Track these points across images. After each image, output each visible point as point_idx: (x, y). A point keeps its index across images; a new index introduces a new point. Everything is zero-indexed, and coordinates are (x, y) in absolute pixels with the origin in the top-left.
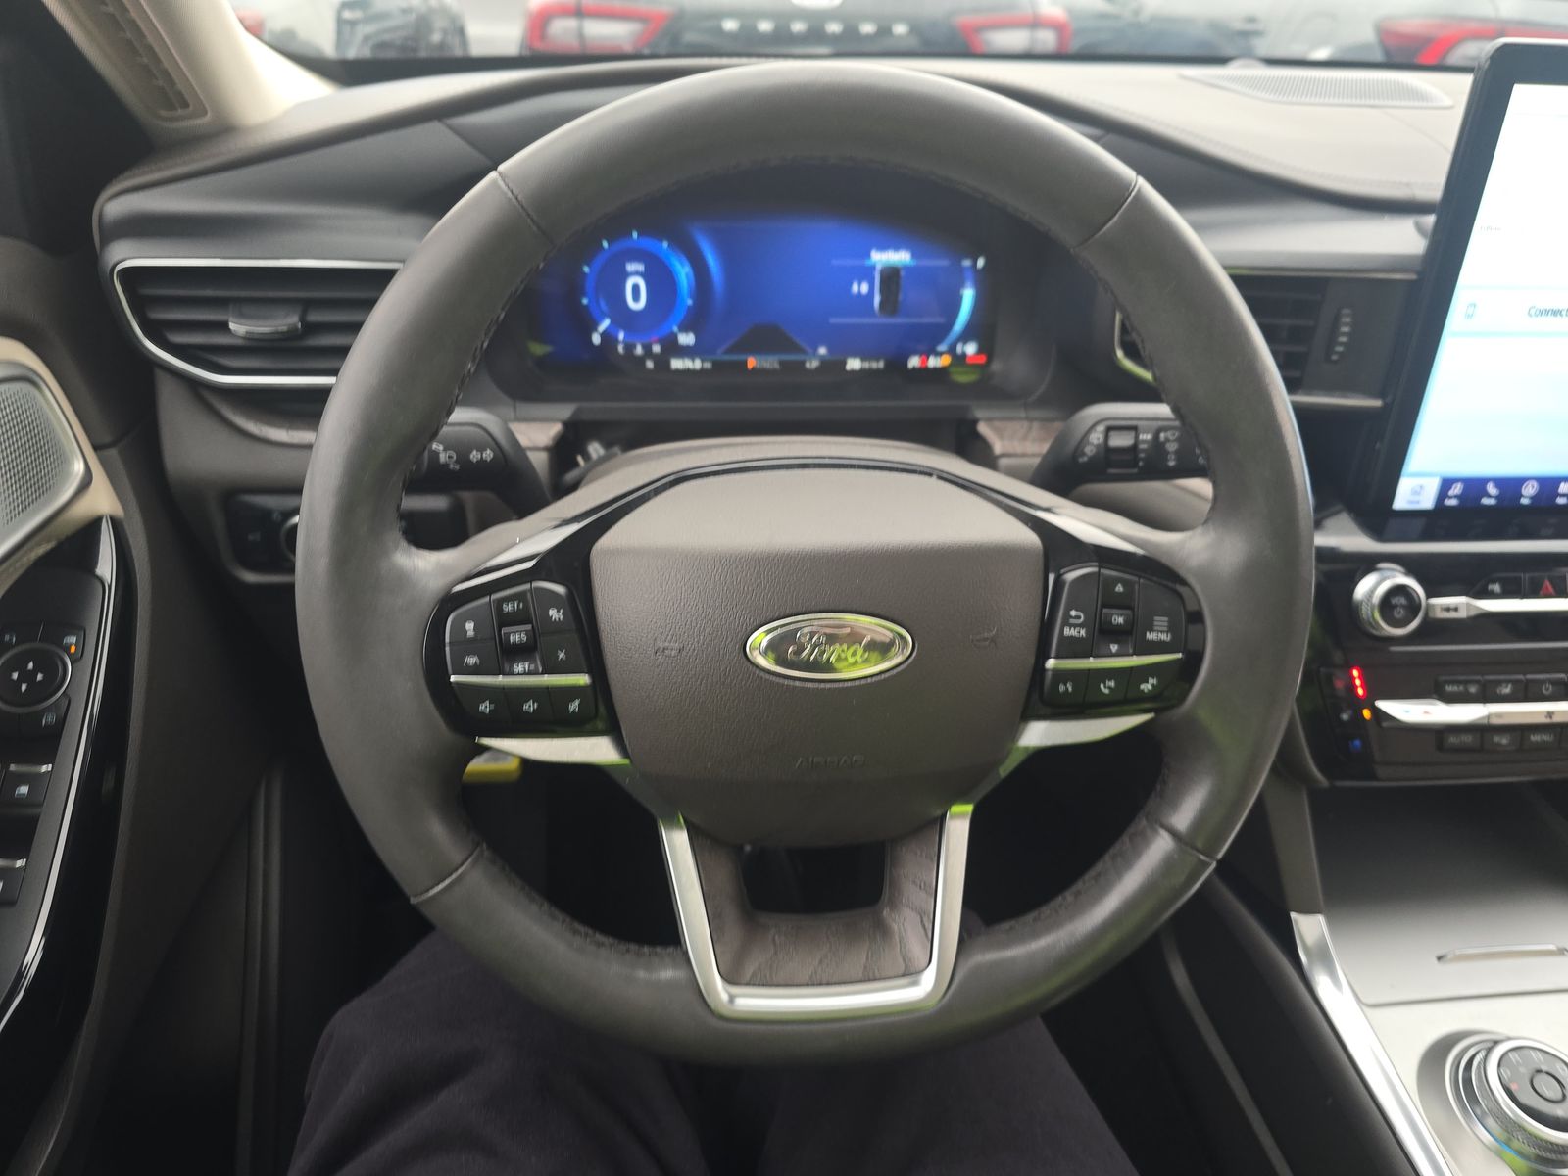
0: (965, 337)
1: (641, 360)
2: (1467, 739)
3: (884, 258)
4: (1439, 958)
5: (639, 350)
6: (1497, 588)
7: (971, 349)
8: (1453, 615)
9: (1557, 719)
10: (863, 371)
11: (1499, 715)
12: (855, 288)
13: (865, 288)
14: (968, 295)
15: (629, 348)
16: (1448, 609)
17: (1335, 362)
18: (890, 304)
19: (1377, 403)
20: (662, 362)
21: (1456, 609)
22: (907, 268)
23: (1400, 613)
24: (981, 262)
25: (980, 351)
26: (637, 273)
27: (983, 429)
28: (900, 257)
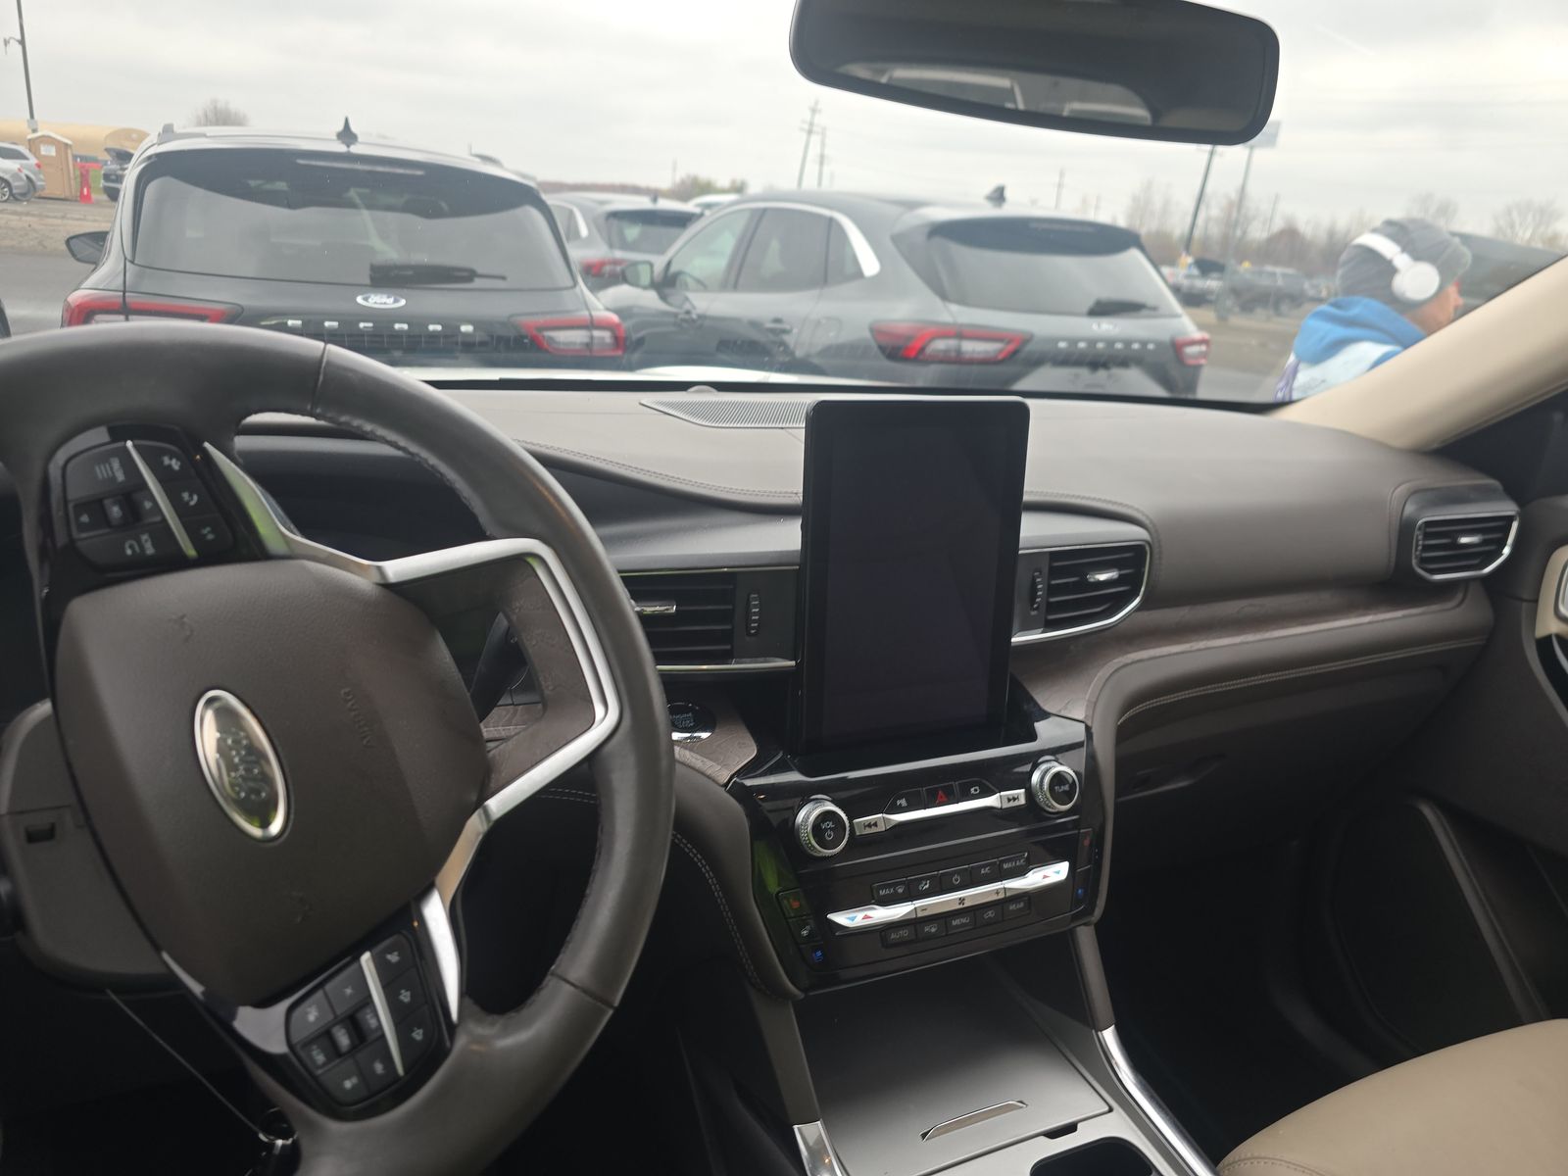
2: (904, 933)
4: (924, 1136)
6: (903, 802)
8: (874, 830)
9: (967, 904)
11: (924, 909)
16: (870, 826)
17: (753, 635)
19: (793, 663)
21: (875, 825)
23: (829, 836)
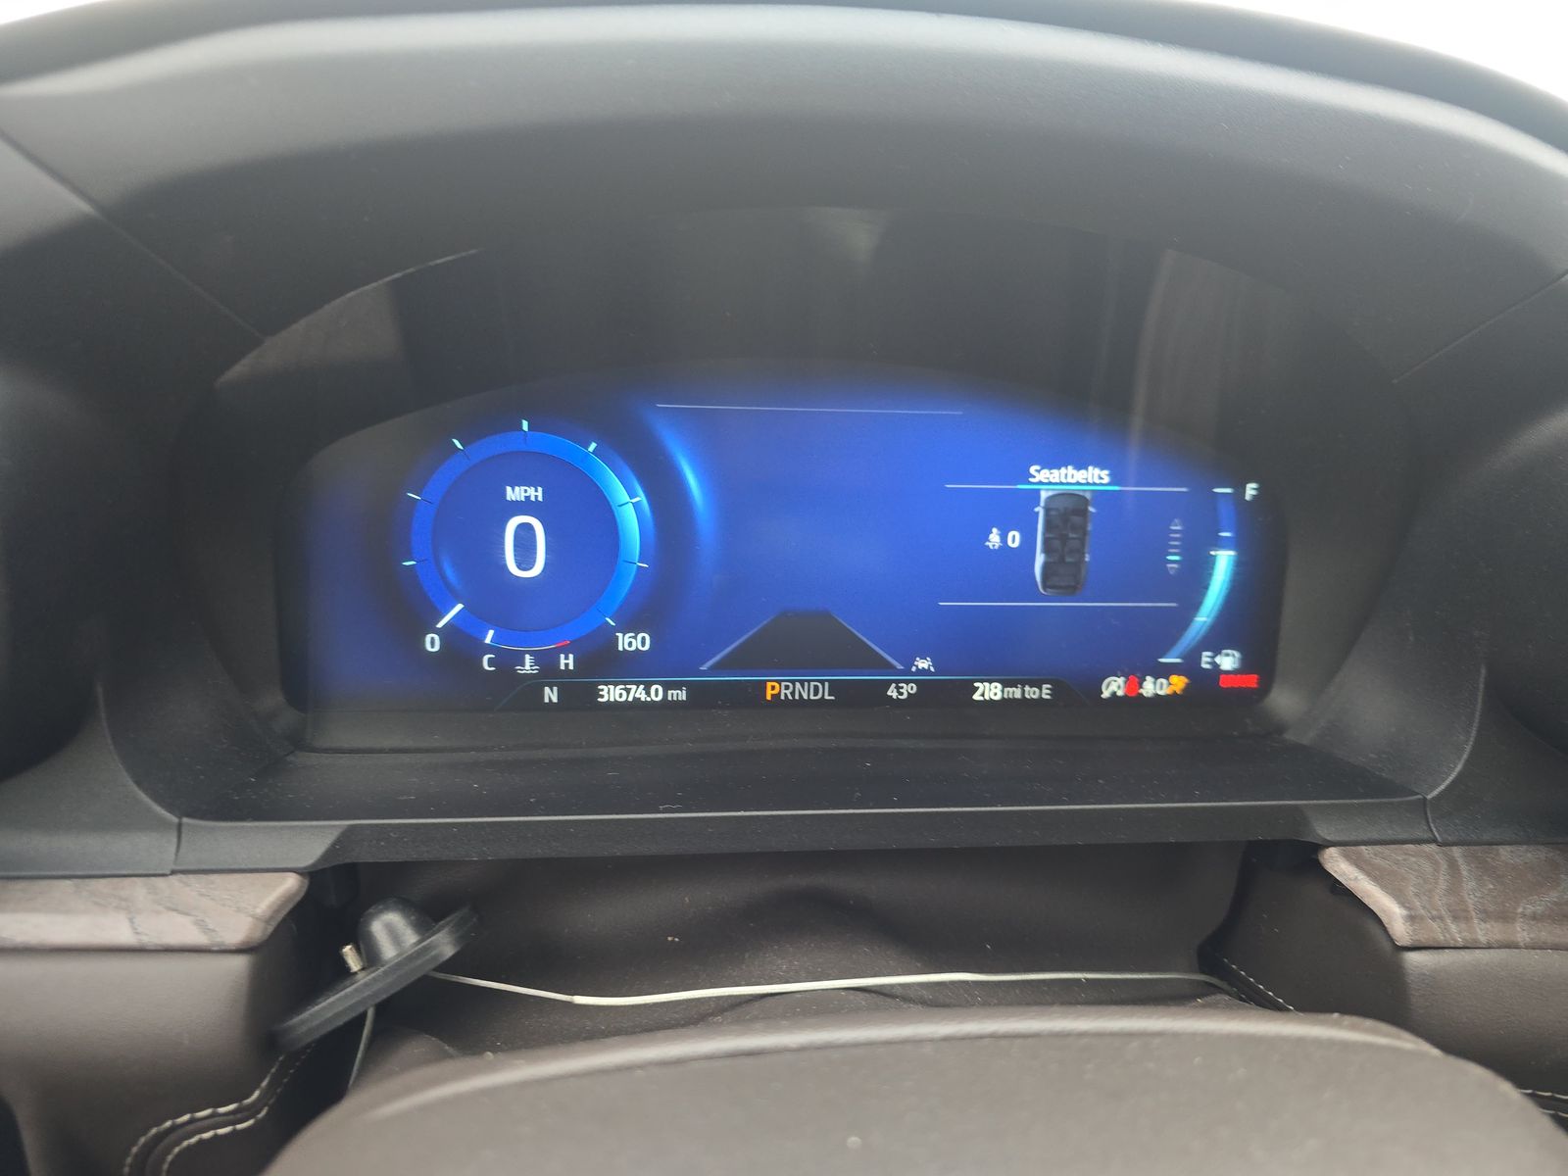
0: (1216, 640)
1: (535, 684)
3: (1051, 479)
5: (528, 666)
7: (1228, 661)
10: (1005, 702)
12: (994, 539)
13: (1014, 539)
14: (1224, 562)
15: (507, 661)
18: (1064, 574)
20: (579, 694)
22: (1100, 496)
24: (1251, 490)
25: (1246, 667)
26: (525, 507)
27: (1338, 864)
28: (1094, 477)
